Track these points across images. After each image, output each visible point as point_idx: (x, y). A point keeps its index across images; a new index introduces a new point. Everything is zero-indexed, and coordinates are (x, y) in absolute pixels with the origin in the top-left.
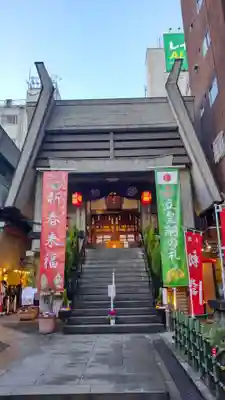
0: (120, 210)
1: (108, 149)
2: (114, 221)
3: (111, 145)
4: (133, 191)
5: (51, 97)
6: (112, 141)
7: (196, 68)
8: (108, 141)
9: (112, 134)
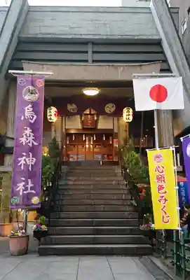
0: (95, 129)
1: (87, 61)
2: (90, 140)
3: (90, 56)
4: (110, 108)
6: (90, 52)
8: (87, 52)
9: (90, 46)
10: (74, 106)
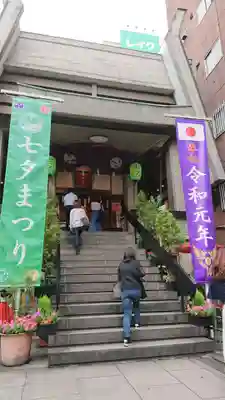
0: (90, 190)
5: (17, 22)
6: (94, 95)
7: (185, 38)
8: (90, 94)
9: (94, 87)
10: (73, 157)
